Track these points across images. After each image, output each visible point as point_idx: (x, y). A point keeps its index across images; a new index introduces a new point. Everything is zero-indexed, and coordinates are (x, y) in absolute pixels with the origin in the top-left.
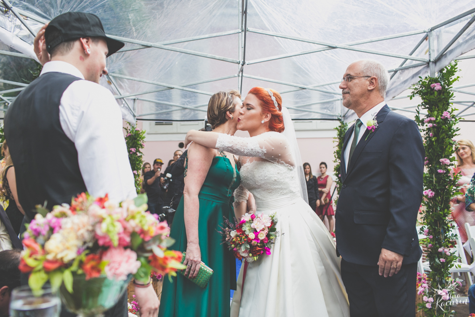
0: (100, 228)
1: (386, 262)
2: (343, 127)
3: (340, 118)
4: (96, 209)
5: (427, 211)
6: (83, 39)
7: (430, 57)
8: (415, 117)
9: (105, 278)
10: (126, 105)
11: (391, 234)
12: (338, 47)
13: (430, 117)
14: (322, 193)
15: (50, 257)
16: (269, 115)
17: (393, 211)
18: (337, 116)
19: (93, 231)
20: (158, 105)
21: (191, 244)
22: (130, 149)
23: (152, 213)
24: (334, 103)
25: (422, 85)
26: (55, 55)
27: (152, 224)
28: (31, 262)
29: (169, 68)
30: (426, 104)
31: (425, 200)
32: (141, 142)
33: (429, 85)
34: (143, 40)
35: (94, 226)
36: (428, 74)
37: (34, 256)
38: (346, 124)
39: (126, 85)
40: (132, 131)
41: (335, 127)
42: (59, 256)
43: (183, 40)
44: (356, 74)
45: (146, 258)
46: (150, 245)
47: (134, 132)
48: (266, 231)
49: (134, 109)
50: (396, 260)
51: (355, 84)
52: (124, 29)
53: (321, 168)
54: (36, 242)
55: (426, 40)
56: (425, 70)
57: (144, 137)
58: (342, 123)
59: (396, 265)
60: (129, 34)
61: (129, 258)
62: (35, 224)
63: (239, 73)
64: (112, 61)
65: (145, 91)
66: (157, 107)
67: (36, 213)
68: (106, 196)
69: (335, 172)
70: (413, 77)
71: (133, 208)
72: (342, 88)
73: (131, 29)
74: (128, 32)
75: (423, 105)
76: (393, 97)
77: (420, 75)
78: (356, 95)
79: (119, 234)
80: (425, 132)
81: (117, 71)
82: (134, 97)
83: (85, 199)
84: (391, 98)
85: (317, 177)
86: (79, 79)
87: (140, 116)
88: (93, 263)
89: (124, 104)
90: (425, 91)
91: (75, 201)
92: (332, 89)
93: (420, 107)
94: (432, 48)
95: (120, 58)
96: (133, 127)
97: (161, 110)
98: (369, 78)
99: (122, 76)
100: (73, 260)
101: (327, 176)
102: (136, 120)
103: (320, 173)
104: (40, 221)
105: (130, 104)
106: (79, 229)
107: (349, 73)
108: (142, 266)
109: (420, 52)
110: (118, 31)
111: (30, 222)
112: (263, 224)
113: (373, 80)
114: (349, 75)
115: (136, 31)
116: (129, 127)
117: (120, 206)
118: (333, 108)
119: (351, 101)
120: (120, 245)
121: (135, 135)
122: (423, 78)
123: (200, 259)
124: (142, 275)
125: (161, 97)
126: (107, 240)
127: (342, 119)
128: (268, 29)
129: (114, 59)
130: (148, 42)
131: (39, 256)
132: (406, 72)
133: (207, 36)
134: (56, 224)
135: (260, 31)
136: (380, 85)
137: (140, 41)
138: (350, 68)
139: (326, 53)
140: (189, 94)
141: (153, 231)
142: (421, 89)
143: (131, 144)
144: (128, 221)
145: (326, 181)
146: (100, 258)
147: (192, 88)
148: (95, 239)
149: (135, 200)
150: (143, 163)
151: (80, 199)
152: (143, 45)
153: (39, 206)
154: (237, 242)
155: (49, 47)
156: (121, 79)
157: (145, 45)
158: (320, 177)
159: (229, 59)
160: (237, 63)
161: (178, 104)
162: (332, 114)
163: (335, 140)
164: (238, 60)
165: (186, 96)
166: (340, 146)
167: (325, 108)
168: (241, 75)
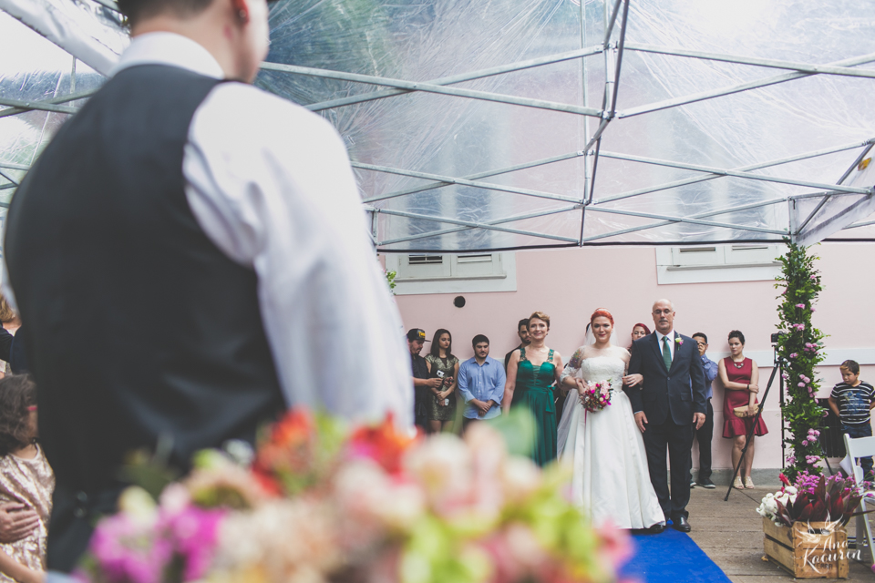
2: (795, 256)
3: (789, 238)
12: (819, 70)
18: (782, 234)
29: (440, 148)
34: (398, 78)
38: (802, 249)
41: (779, 257)
49: (372, 231)
52: (357, 64)
53: (731, 344)
57: (393, 286)
58: (794, 248)
73: (369, 65)
82: (372, 207)
87: (384, 244)
110: (345, 67)
115: (379, 69)
125: (426, 206)
127: (794, 239)
135: (645, 46)
137: (393, 80)
152: (398, 88)
157: (403, 86)
159: (580, 108)
160: (597, 115)
161: (457, 220)
162: (770, 229)
163: (779, 283)
164: (600, 111)
165: (474, 204)
166: (790, 294)
167: (755, 219)
168: (590, 152)
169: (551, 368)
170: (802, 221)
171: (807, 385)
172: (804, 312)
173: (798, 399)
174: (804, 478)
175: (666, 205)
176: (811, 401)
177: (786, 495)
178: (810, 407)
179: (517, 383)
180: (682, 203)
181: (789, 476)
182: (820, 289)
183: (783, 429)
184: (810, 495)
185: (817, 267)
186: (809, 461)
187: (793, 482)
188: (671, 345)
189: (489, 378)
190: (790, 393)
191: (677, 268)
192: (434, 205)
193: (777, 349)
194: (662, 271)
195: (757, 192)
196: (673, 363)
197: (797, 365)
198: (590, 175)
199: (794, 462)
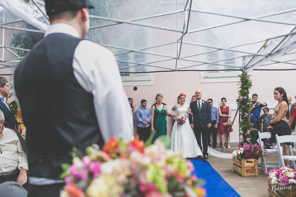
2: (244, 75)
3: (242, 69)
12: (251, 19)
18: (240, 68)
38: (246, 72)
41: (239, 75)
52: (103, 12)
58: (244, 72)
73: (107, 13)
95: (100, 31)
97: (125, 66)
115: (110, 14)
125: (125, 58)
127: (244, 69)
129: (96, 33)
132: (294, 36)
133: (161, 14)
134: (95, 169)
135: (197, 10)
137: (116, 19)
139: (243, 24)
152: (117, 22)
153: (74, 149)
155: (53, 10)
157: (119, 21)
159: (176, 30)
160: (182, 32)
161: (135, 62)
162: (236, 66)
163: (239, 83)
164: (183, 31)
165: (141, 57)
166: (242, 87)
167: (232, 63)
168: (179, 42)
169: (164, 111)
170: (246, 64)
171: (247, 116)
172: (247, 93)
173: (244, 121)
174: (246, 145)
175: (204, 58)
176: (248, 121)
177: (240, 151)
178: (248, 123)
179: (154, 116)
180: (208, 57)
181: (241, 145)
182: (252, 86)
183: (240, 130)
184: (247, 151)
185: (251, 78)
186: (247, 140)
187: (242, 147)
188: (201, 104)
189: (146, 114)
190: (242, 119)
191: (207, 77)
192: (127, 57)
193: (238, 104)
194: (202, 78)
195: (232, 54)
196: (201, 109)
197: (244, 110)
198: (179, 49)
199: (243, 140)
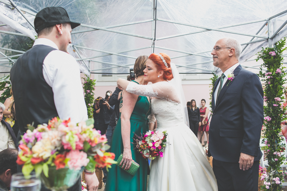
0: (65, 138)
1: (243, 161)
2: (215, 78)
3: (214, 72)
4: (62, 127)
5: (266, 130)
6: (58, 25)
7: (269, 35)
8: (259, 72)
9: (68, 169)
10: (84, 64)
11: (245, 144)
12: (212, 29)
13: (268, 72)
14: (202, 118)
15: (35, 156)
16: (162, 72)
17: (246, 130)
18: (212, 71)
19: (61, 140)
20: (103, 64)
21: (126, 149)
22: (87, 91)
23: (97, 130)
24: (210, 64)
25: (263, 52)
26: (41, 35)
27: (97, 137)
28: (23, 158)
29: (110, 42)
30: (266, 64)
31: (266, 123)
32: (93, 87)
33: (268, 52)
34: (94, 26)
35: (61, 137)
36: (267, 46)
37: (26, 155)
38: (217, 76)
39: (85, 52)
40: (88, 80)
41: (211, 78)
42: (40, 155)
43: (118, 25)
44: (222, 46)
45: (93, 157)
46: (95, 149)
47: (89, 80)
48: (160, 142)
49: (89, 67)
50: (250, 159)
51: (221, 52)
52: (83, 19)
53: (202, 103)
54: (27, 147)
55: (267, 25)
56: (266, 43)
57: (95, 84)
58: (215, 76)
59: (250, 163)
60: (86, 22)
61: (82, 157)
62: (27, 136)
63: (152, 45)
64: (76, 38)
65: (95, 56)
66: (103, 65)
67: (27, 129)
68: (69, 119)
69: (210, 105)
70: (258, 47)
71: (85, 126)
72: (213, 54)
73: (87, 19)
74: (86, 21)
75: (264, 65)
76: (246, 60)
77: (262, 47)
78: (222, 59)
79: (76, 142)
80: (265, 81)
81: (79, 44)
82: (89, 60)
83: (56, 121)
84: (245, 60)
85: (199, 108)
86: (55, 49)
87: (92, 71)
88: (60, 160)
89: (83, 64)
90: (266, 56)
91: (51, 122)
92: (209, 55)
93: (262, 66)
94: (270, 30)
95: (81, 36)
96: (88, 77)
97: (105, 67)
98: (230, 49)
99: (82, 47)
100: (49, 157)
101: (206, 108)
102: (90, 74)
103: (202, 106)
104: (29, 134)
105: (87, 63)
106: (53, 139)
107: (217, 45)
108: (90, 162)
109: (263, 33)
110: (80, 20)
111: (23, 134)
112: (158, 137)
113: (232, 50)
114: (218, 46)
115: (90, 20)
116: (86, 78)
117: (77, 125)
118: (209, 66)
119: (219, 63)
120: (76, 149)
121: (90, 82)
122: (265, 48)
123: (131, 158)
124: (90, 167)
125: (105, 60)
126: (69, 146)
127: (215, 73)
128: (169, 19)
129: (77, 37)
130: (98, 26)
131: (29, 155)
132: (254, 44)
133: (133, 23)
134: (39, 136)
135: (165, 20)
136: (236, 54)
137: (93, 26)
138: (218, 42)
139: (205, 33)
140: (122, 58)
141: (97, 141)
142: (263, 55)
143: (87, 88)
144: (82, 135)
145: (205, 111)
146: (65, 157)
147: (124, 54)
148: (62, 145)
149: (87, 122)
150: (95, 99)
151: (53, 121)
152: (94, 29)
153: (29, 125)
154: (142, 148)
155: (37, 30)
156: (81, 49)
157: (96, 28)
158: (201, 108)
160: (151, 39)
161: (116, 64)
163: (211, 86)
165: (120, 60)
167: (204, 67)
191: (185, 80)
195: (205, 59)
